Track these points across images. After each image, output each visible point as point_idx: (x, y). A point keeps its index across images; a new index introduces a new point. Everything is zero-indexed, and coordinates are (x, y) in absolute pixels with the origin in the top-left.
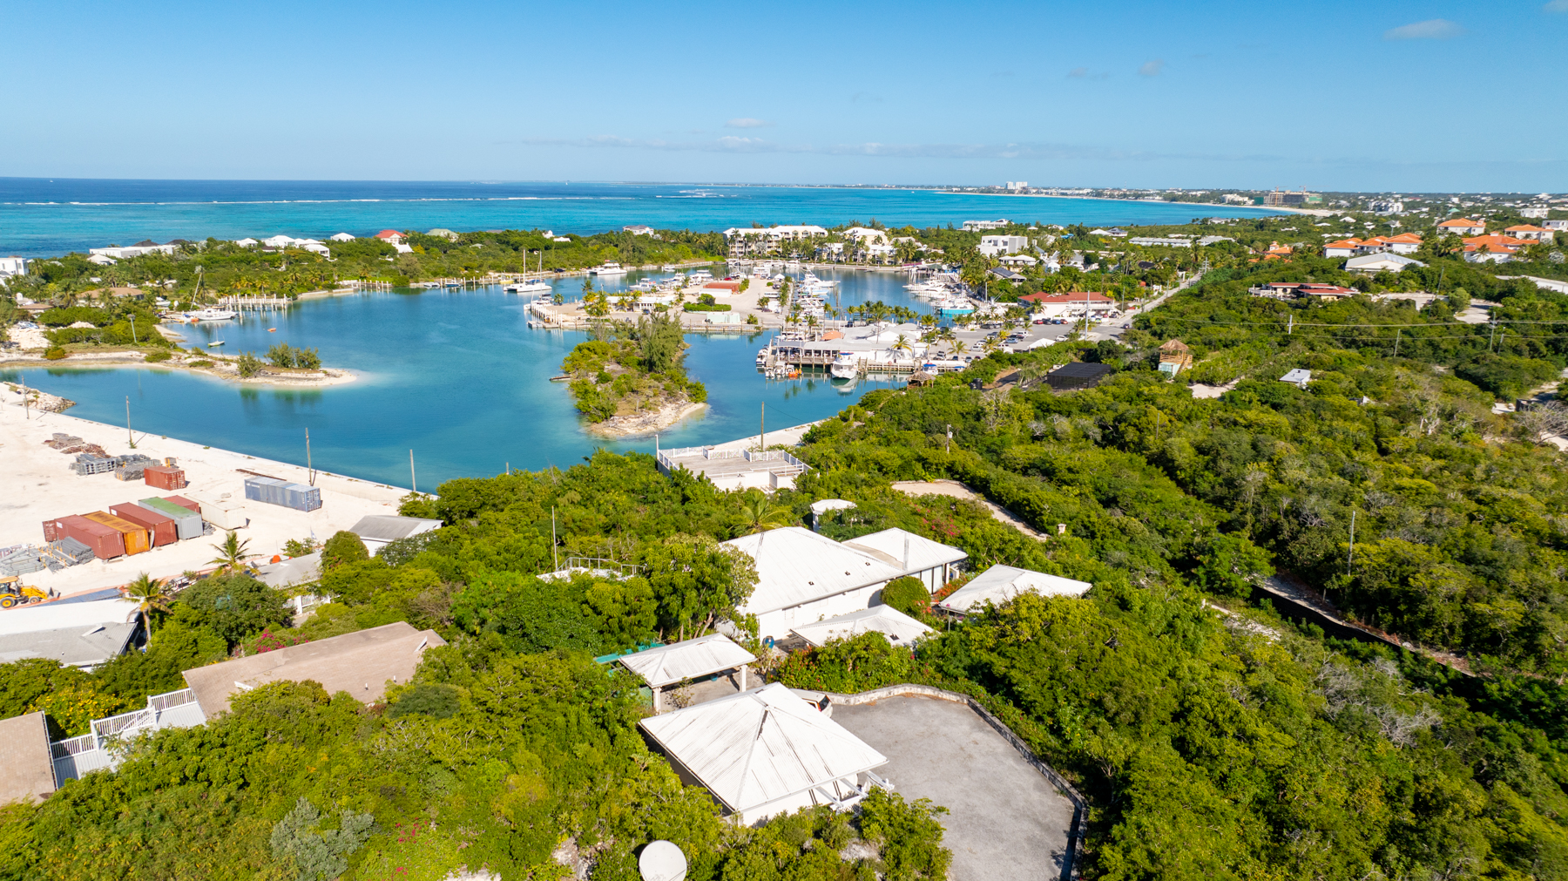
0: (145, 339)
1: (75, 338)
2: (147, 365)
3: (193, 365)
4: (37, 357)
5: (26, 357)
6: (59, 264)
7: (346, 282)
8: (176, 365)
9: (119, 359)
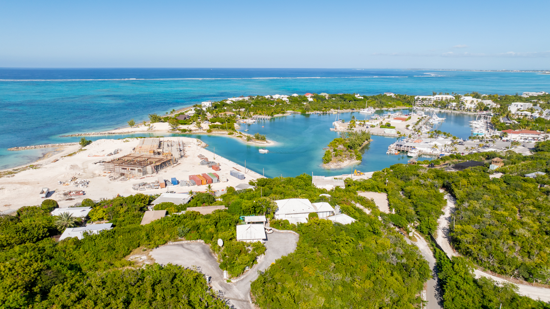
0: (230, 128)
1: (215, 127)
2: (228, 135)
3: (238, 137)
4: (205, 132)
5: (204, 132)
6: (219, 103)
7: (288, 111)
8: (234, 136)
9: (222, 133)
